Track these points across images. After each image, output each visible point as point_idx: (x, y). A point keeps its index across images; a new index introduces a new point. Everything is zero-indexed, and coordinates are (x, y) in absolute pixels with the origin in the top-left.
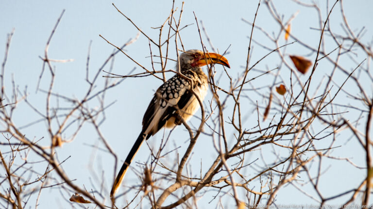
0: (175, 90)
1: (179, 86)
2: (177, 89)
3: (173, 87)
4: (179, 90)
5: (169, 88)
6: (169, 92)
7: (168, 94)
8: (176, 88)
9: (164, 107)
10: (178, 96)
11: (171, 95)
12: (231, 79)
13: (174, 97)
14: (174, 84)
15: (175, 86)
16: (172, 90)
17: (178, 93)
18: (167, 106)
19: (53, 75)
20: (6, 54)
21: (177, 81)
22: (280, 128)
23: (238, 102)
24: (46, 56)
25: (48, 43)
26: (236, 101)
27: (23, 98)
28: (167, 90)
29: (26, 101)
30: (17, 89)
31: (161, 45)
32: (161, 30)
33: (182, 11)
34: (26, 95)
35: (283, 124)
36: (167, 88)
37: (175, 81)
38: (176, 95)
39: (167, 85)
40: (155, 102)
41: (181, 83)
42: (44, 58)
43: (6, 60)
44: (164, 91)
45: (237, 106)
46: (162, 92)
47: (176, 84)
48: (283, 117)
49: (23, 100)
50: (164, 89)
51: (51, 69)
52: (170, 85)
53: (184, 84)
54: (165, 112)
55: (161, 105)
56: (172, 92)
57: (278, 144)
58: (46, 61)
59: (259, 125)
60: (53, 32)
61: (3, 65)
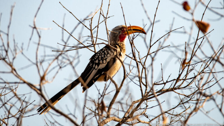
0: (104, 58)
1: (107, 55)
2: (106, 57)
3: (103, 56)
4: (107, 58)
5: (100, 57)
6: (100, 59)
7: (99, 61)
8: (104, 56)
9: (96, 69)
10: (106, 62)
11: (101, 61)
12: (139, 52)
13: (103, 63)
14: (103, 53)
15: (104, 55)
16: (102, 58)
17: (106, 60)
18: (98, 69)
19: (40, 37)
20: (11, 19)
21: (105, 52)
22: (178, 81)
23: (144, 67)
24: (34, 25)
25: (35, 16)
26: (143, 67)
27: (20, 51)
28: (98, 57)
29: (22, 53)
30: (17, 46)
31: (92, 29)
32: (91, 20)
33: (109, 5)
34: (22, 49)
35: (180, 79)
36: (99, 56)
37: (104, 52)
38: (104, 61)
39: (98, 54)
40: (90, 65)
41: (108, 53)
42: (33, 26)
43: (10, 23)
44: (97, 58)
45: (144, 70)
46: (95, 58)
47: (105, 54)
48: (180, 74)
49: (20, 53)
50: (97, 57)
51: (38, 33)
52: (101, 54)
53: (110, 54)
54: (96, 73)
55: (94, 68)
56: (102, 60)
57: (176, 92)
58: (35, 28)
59: (163, 80)
60: (39, 9)
61: (9, 27)
